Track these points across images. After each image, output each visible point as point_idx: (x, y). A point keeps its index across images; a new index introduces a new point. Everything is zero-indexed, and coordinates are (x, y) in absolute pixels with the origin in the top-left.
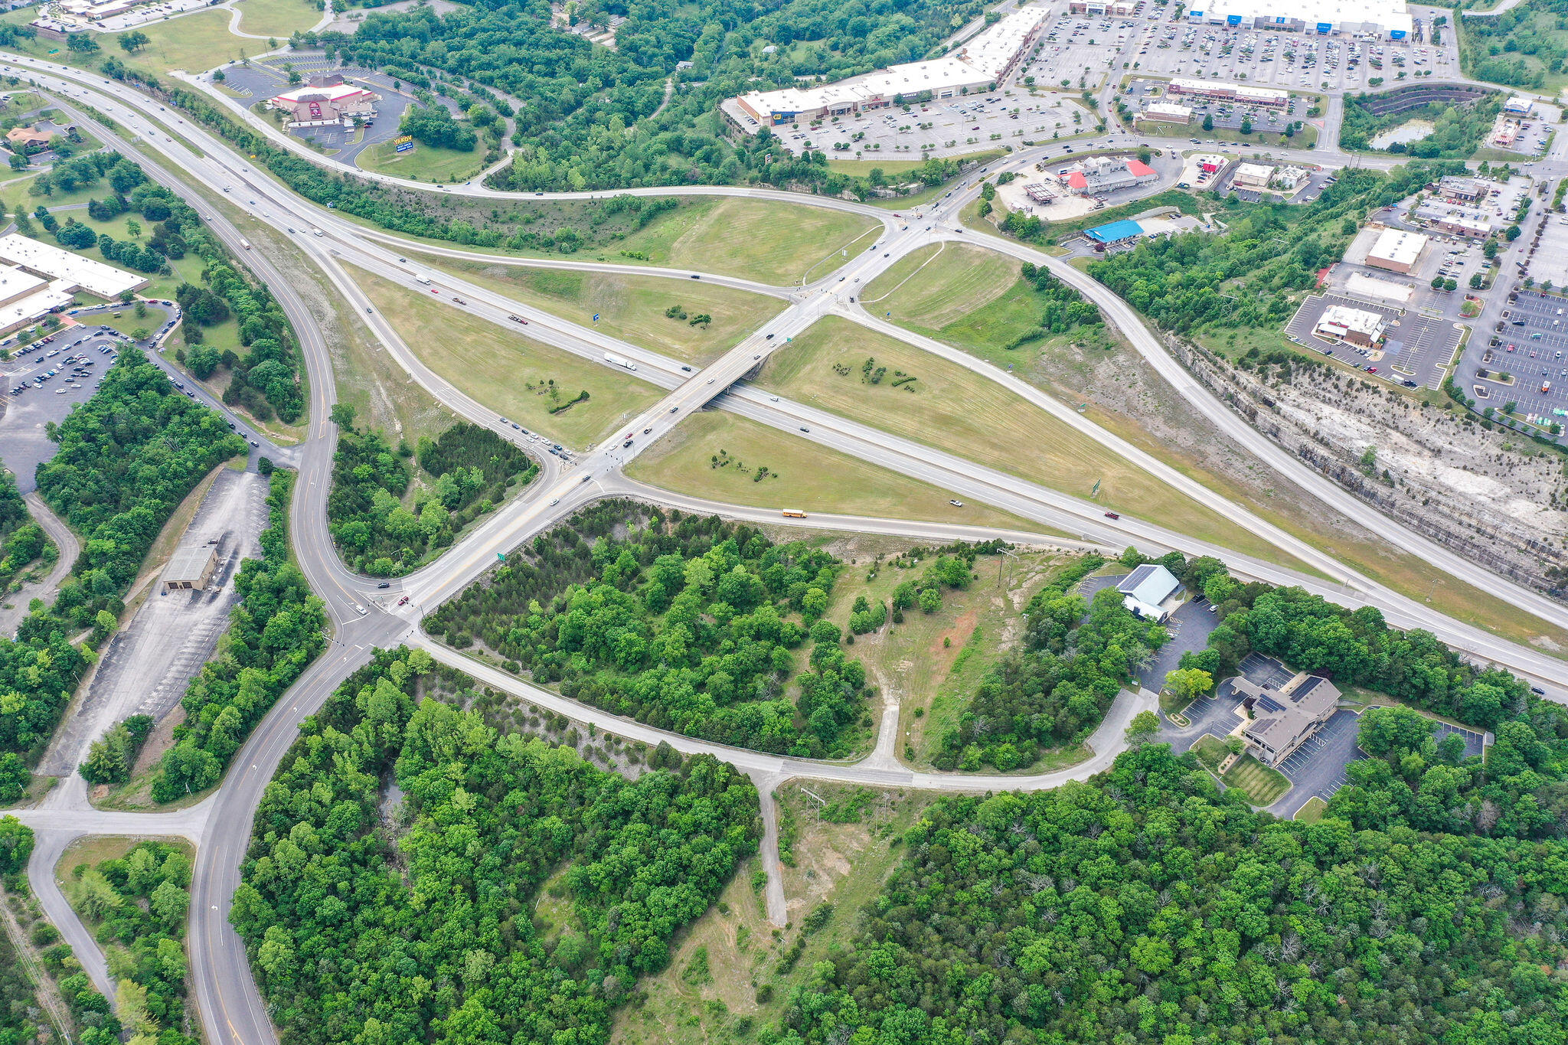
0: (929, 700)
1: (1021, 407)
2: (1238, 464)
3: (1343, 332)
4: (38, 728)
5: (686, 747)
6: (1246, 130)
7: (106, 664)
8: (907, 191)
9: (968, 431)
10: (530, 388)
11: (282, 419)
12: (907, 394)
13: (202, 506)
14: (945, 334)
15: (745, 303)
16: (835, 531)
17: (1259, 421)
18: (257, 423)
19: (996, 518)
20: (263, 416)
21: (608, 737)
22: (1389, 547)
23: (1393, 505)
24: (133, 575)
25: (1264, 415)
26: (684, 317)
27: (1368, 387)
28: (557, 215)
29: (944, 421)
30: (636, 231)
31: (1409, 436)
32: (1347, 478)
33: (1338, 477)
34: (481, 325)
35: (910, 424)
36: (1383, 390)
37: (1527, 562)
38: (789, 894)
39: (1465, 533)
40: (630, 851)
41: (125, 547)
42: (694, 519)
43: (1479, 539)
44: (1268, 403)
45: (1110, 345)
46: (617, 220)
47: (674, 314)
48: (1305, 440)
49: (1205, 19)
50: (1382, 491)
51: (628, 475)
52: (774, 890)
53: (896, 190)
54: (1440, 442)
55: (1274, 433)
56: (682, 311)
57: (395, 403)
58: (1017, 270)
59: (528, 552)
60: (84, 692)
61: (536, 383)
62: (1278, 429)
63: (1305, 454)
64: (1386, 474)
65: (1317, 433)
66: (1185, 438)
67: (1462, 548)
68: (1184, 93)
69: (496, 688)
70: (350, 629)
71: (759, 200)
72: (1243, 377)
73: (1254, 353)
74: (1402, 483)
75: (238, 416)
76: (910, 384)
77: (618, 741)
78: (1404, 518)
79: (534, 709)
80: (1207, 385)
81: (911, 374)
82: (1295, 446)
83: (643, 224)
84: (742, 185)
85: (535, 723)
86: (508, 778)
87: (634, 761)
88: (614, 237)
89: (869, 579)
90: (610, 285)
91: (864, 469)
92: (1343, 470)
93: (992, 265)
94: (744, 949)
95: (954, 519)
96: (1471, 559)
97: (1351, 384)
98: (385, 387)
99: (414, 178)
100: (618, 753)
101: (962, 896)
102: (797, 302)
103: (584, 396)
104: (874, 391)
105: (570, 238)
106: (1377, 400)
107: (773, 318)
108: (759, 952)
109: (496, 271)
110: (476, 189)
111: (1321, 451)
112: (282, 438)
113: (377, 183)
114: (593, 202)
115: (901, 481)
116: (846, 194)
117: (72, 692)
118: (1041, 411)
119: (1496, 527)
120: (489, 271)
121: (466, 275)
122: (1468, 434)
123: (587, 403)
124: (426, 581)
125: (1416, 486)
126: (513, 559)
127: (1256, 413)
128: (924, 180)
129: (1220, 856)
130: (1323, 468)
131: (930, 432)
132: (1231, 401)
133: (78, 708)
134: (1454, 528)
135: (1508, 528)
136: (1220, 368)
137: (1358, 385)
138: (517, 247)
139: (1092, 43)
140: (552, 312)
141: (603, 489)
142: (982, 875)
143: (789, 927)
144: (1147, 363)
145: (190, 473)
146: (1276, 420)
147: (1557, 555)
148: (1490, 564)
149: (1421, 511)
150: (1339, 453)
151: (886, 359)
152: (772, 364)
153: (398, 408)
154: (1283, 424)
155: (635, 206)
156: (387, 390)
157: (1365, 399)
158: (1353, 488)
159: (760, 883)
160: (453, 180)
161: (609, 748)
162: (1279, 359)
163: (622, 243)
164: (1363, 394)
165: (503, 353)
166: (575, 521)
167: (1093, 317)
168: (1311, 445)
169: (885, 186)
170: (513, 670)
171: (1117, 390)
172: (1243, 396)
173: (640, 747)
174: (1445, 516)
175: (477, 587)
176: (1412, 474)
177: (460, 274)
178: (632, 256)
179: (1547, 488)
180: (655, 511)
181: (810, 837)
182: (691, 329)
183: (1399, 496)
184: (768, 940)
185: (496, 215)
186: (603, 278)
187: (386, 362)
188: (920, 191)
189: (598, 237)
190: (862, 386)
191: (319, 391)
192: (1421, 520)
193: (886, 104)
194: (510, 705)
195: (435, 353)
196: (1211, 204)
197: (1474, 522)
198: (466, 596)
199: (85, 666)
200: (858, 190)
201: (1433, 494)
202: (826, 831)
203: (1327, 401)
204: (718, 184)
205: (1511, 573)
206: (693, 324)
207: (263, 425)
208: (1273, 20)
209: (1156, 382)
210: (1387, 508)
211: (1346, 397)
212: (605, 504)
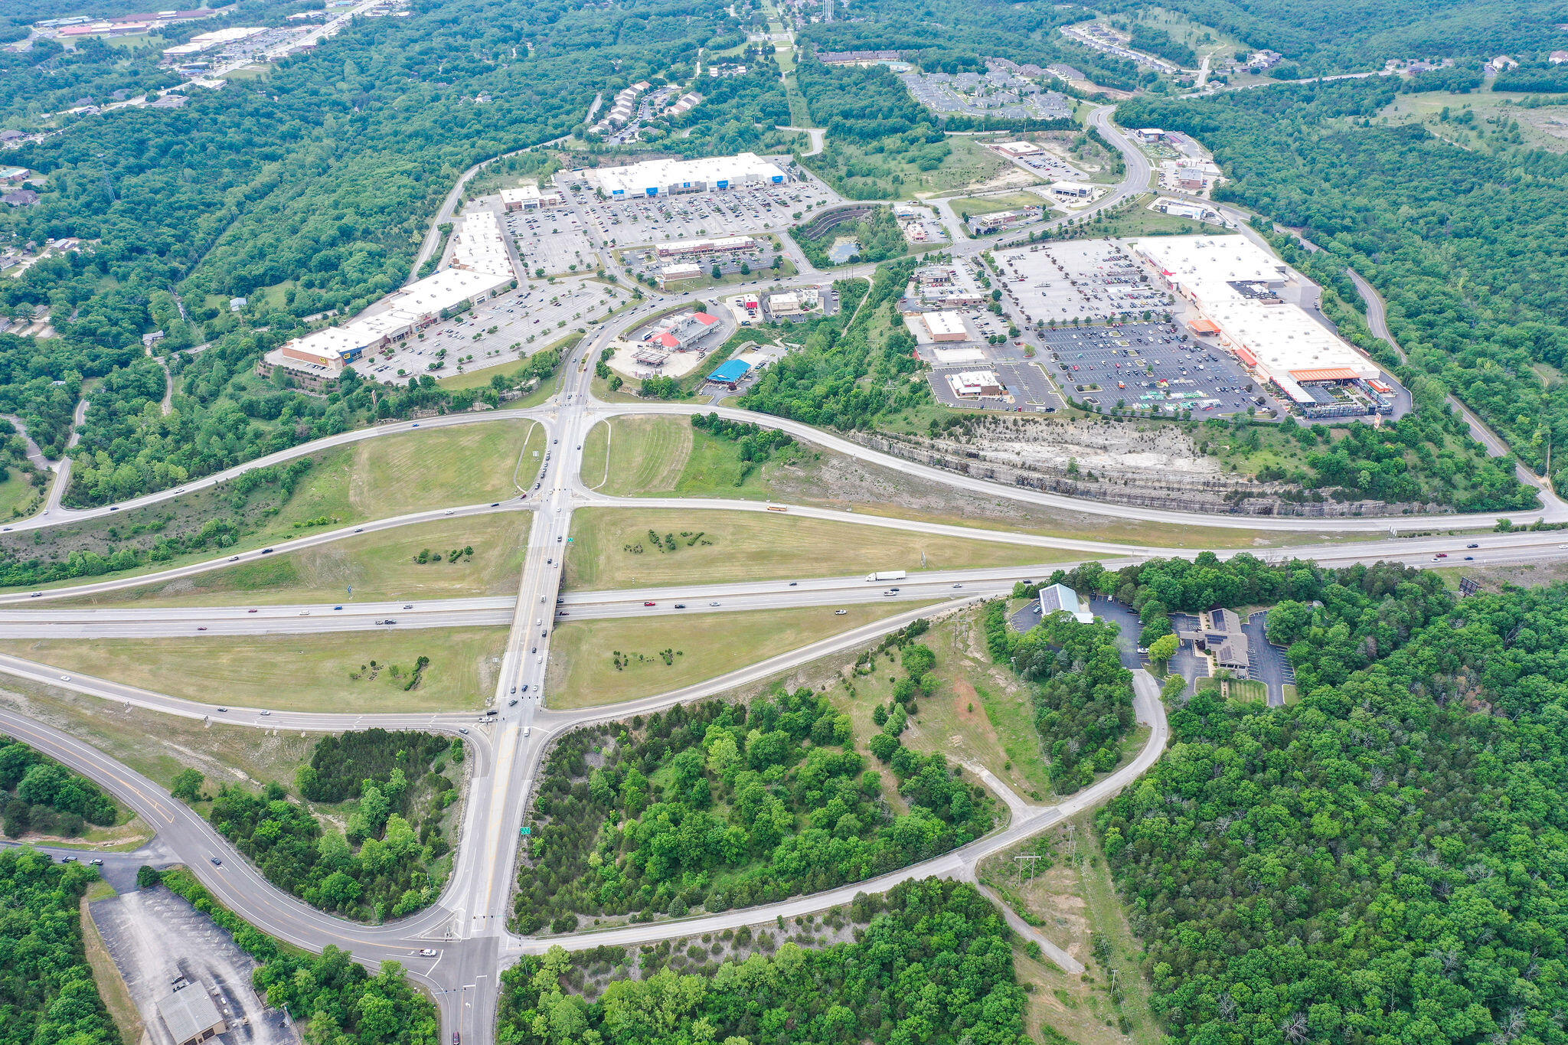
0: (1003, 754)
1: (807, 524)
2: (987, 506)
3: (978, 390)
5: (881, 886)
6: (746, 271)
8: (530, 388)
9: (786, 557)
10: (354, 677)
11: (101, 824)
12: (707, 549)
13: (113, 952)
14: (679, 491)
15: (485, 525)
16: (779, 673)
17: (972, 471)
18: (71, 842)
19: (879, 611)
20: (73, 832)
21: (799, 921)
22: (1129, 522)
23: (1105, 494)
25: (973, 464)
26: (437, 559)
27: (1028, 421)
28: (187, 512)
29: (760, 557)
30: (285, 501)
31: (1078, 444)
32: (1063, 487)
33: (1055, 489)
34: (227, 643)
35: (737, 570)
36: (1040, 420)
37: (1209, 497)
38: (1063, 945)
39: (1163, 493)
40: (930, 990)
42: (656, 717)
43: (1174, 495)
44: (975, 456)
45: (817, 457)
46: (258, 498)
47: (423, 559)
48: (1019, 472)
49: (627, 195)
50: (1093, 487)
51: (553, 708)
52: (1049, 949)
53: (522, 389)
54: (1101, 441)
55: (991, 476)
56: (432, 554)
57: (212, 754)
58: (687, 423)
59: (539, 818)
61: (358, 671)
62: (993, 471)
63: (1022, 482)
64: (1090, 475)
65: (1024, 464)
66: (933, 501)
67: (1164, 504)
68: (672, 255)
69: (651, 942)
71: (394, 435)
72: (941, 443)
73: (934, 424)
74: (1103, 476)
75: (38, 844)
76: (702, 538)
77: (810, 919)
78: (1117, 499)
79: (707, 939)
80: (914, 460)
81: (697, 531)
82: (1012, 479)
83: (290, 493)
84: (360, 427)
85: (717, 951)
86: (752, 1005)
87: (839, 927)
88: (267, 515)
89: (853, 695)
90: (327, 556)
91: (741, 618)
92: (1058, 483)
93: (664, 428)
94: (1074, 1006)
95: (852, 624)
96: (1173, 509)
97: (1015, 422)
98: (179, 744)
100: (818, 929)
101: (1186, 863)
102: (537, 508)
103: (423, 662)
104: (678, 556)
105: (221, 530)
106: (1040, 428)
107: (529, 528)
108: (1086, 1000)
109: (178, 586)
110: (59, 515)
111: (1036, 475)
112: (120, 842)
114: (218, 486)
115: (782, 614)
116: (477, 405)
118: (824, 521)
119: (1180, 482)
120: (169, 589)
121: (143, 602)
122: (1111, 430)
123: (431, 667)
124: (466, 891)
125: (1116, 474)
126: (532, 830)
127: (968, 466)
128: (538, 374)
129: (1294, 743)
130: (1042, 487)
131: (757, 570)
132: (942, 464)
134: (1154, 494)
135: (1187, 479)
136: (917, 443)
137: (1020, 423)
139: (555, 232)
140: (290, 603)
141: (548, 730)
142: (1186, 841)
143: (1087, 968)
144: (858, 459)
146: (987, 465)
147: (1225, 485)
148: (1186, 508)
149: (1127, 490)
150: (1047, 471)
151: (663, 528)
152: (572, 567)
153: (221, 757)
154: (995, 467)
155: (270, 478)
156: (186, 744)
157: (1032, 430)
158: (1070, 492)
159: (1034, 952)
160: (18, 515)
161: (806, 930)
162: (954, 422)
163: (280, 518)
164: (1028, 427)
165: (279, 659)
166: (552, 769)
167: (784, 441)
168: (1025, 474)
169: (510, 388)
170: (646, 920)
171: (854, 486)
172: (949, 458)
173: (835, 912)
174: (1142, 487)
175: (524, 871)
176: (1108, 467)
177: (134, 604)
178: (311, 525)
179: (1183, 447)
180: (615, 728)
181: (1030, 897)
182: (453, 566)
183: (1106, 485)
184: (1084, 989)
185: (113, 533)
186: (313, 553)
187: (158, 720)
188: (540, 385)
189: (250, 520)
190: (664, 556)
191: (109, 778)
192: (1129, 497)
193: (435, 320)
194: (678, 949)
195: (203, 688)
196: (774, 332)
197: (1163, 484)
198: (526, 884)
200: (490, 399)
201: (1130, 475)
202: (1037, 886)
203: (1010, 440)
204: (338, 432)
205: (1201, 509)
206: (453, 561)
207: (80, 841)
208: (681, 186)
209: (877, 470)
210: (1102, 496)
211: (1018, 431)
212: (563, 742)
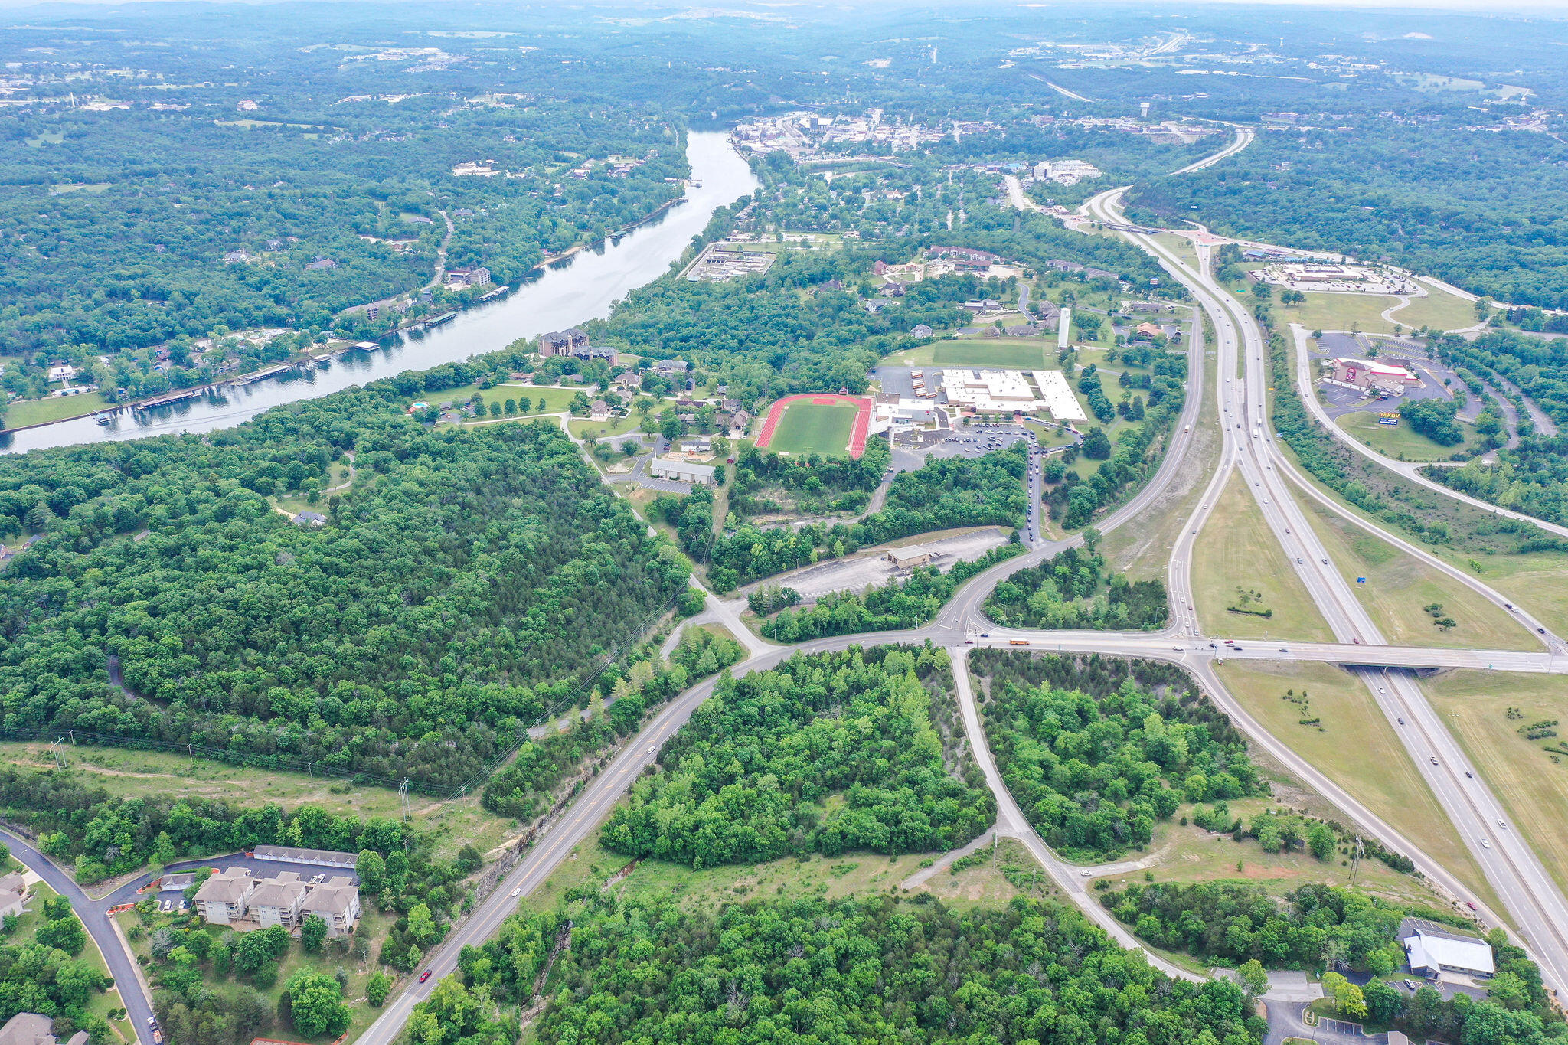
0: (1169, 880)
4: (758, 571)
7: (819, 569)
10: (1238, 590)
11: (1063, 525)
13: (958, 537)
16: (1303, 782)
18: (1046, 519)
20: (1054, 518)
21: (970, 755)
24: (880, 542)
26: (1436, 615)
28: (1450, 512)
29: (1547, 794)
30: (1511, 553)
35: (1509, 777)
38: (931, 883)
41: (888, 525)
46: (1504, 538)
47: (1433, 609)
51: (1213, 663)
52: (927, 874)
56: (1443, 611)
57: (1144, 555)
59: (1084, 660)
60: (795, 573)
61: (1246, 590)
69: (959, 700)
70: (938, 629)
75: (1041, 510)
76: (1562, 756)
77: (970, 760)
79: (960, 720)
83: (1523, 551)
85: (950, 726)
87: (963, 772)
88: (1483, 549)
90: (1411, 570)
98: (1152, 544)
99: (1368, 444)
102: (1554, 654)
103: (1268, 615)
104: (1518, 740)
105: (1440, 533)
109: (1338, 522)
110: (1408, 471)
112: (1049, 532)
113: (1332, 435)
114: (1494, 516)
117: (790, 569)
120: (1334, 521)
121: (1313, 516)
123: (1260, 618)
126: (1067, 656)
131: (1519, 792)
133: (785, 577)
138: (1389, 520)
141: (1183, 660)
143: (906, 891)
145: (970, 516)
153: (1142, 558)
155: (1528, 534)
156: (1151, 546)
159: (925, 865)
160: (1399, 457)
161: (962, 760)
163: (1483, 556)
165: (1260, 567)
166: (1136, 663)
170: (980, 699)
173: (977, 771)
175: (1027, 655)
177: (1309, 513)
178: (1474, 566)
180: (1197, 692)
181: (983, 871)
182: (1428, 624)
184: (885, 886)
185: (1396, 491)
186: (1412, 563)
189: (1468, 543)
190: (1513, 732)
194: (952, 710)
195: (1212, 543)
199: (808, 563)
202: (994, 876)
206: (1435, 622)
207: (1047, 521)
212: (1169, 666)
